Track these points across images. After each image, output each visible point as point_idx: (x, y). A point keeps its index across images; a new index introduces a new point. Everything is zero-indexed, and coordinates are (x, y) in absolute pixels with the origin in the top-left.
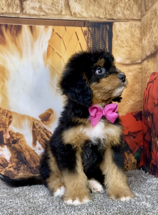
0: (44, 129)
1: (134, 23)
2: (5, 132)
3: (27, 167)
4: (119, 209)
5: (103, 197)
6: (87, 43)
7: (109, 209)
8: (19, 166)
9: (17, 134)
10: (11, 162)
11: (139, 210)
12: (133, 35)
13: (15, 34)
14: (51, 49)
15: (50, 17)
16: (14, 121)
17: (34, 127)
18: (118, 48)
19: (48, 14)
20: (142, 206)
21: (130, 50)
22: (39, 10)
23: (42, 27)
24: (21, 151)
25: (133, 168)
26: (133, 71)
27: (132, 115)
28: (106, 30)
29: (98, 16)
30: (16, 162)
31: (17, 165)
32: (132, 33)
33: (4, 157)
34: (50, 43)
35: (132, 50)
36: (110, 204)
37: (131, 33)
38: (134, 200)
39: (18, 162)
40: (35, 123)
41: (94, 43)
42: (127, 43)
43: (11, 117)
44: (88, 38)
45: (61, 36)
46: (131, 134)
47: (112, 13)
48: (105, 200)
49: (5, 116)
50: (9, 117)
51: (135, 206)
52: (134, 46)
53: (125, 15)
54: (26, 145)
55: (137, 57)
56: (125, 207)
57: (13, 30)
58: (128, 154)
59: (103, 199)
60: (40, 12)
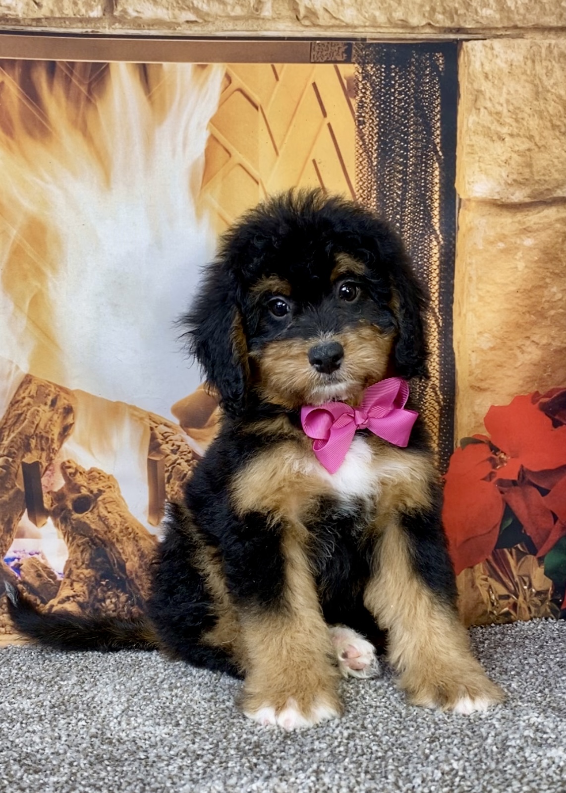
0: (190, 455)
1: (546, 42)
2: (46, 469)
3: (128, 599)
4: (447, 778)
5: (397, 726)
6: (358, 127)
7: (408, 775)
8: (100, 595)
9: (93, 475)
10: (68, 581)
11: (534, 785)
12: (540, 89)
13: (83, 98)
14: (221, 153)
15: (217, 30)
16: (80, 424)
17: (154, 447)
18: (480, 141)
19: (206, 18)
20: (549, 767)
21: (529, 150)
22: (175, 4)
23: (186, 68)
24: (105, 537)
25: (538, 612)
26: (538, 230)
27: (537, 404)
28: (431, 72)
29: (402, 18)
30: (86, 581)
31: (91, 592)
32: (537, 82)
33: (42, 561)
34: (214, 128)
35: (537, 150)
36: (420, 753)
37: (532, 82)
38: (518, 742)
39: (96, 579)
40: (157, 431)
41: (384, 126)
42: (517, 120)
43: (68, 410)
44: (361, 106)
45: (257, 99)
46: (529, 477)
47: (457, 5)
48: (403, 736)
49: (47, 408)
50: (61, 410)
51: (519, 765)
52: (546, 133)
53: (509, 10)
54: (126, 515)
55: (556, 176)
56: (477, 771)
57: (74, 81)
58: (520, 556)
59: (396, 732)
60: (177, 11)
